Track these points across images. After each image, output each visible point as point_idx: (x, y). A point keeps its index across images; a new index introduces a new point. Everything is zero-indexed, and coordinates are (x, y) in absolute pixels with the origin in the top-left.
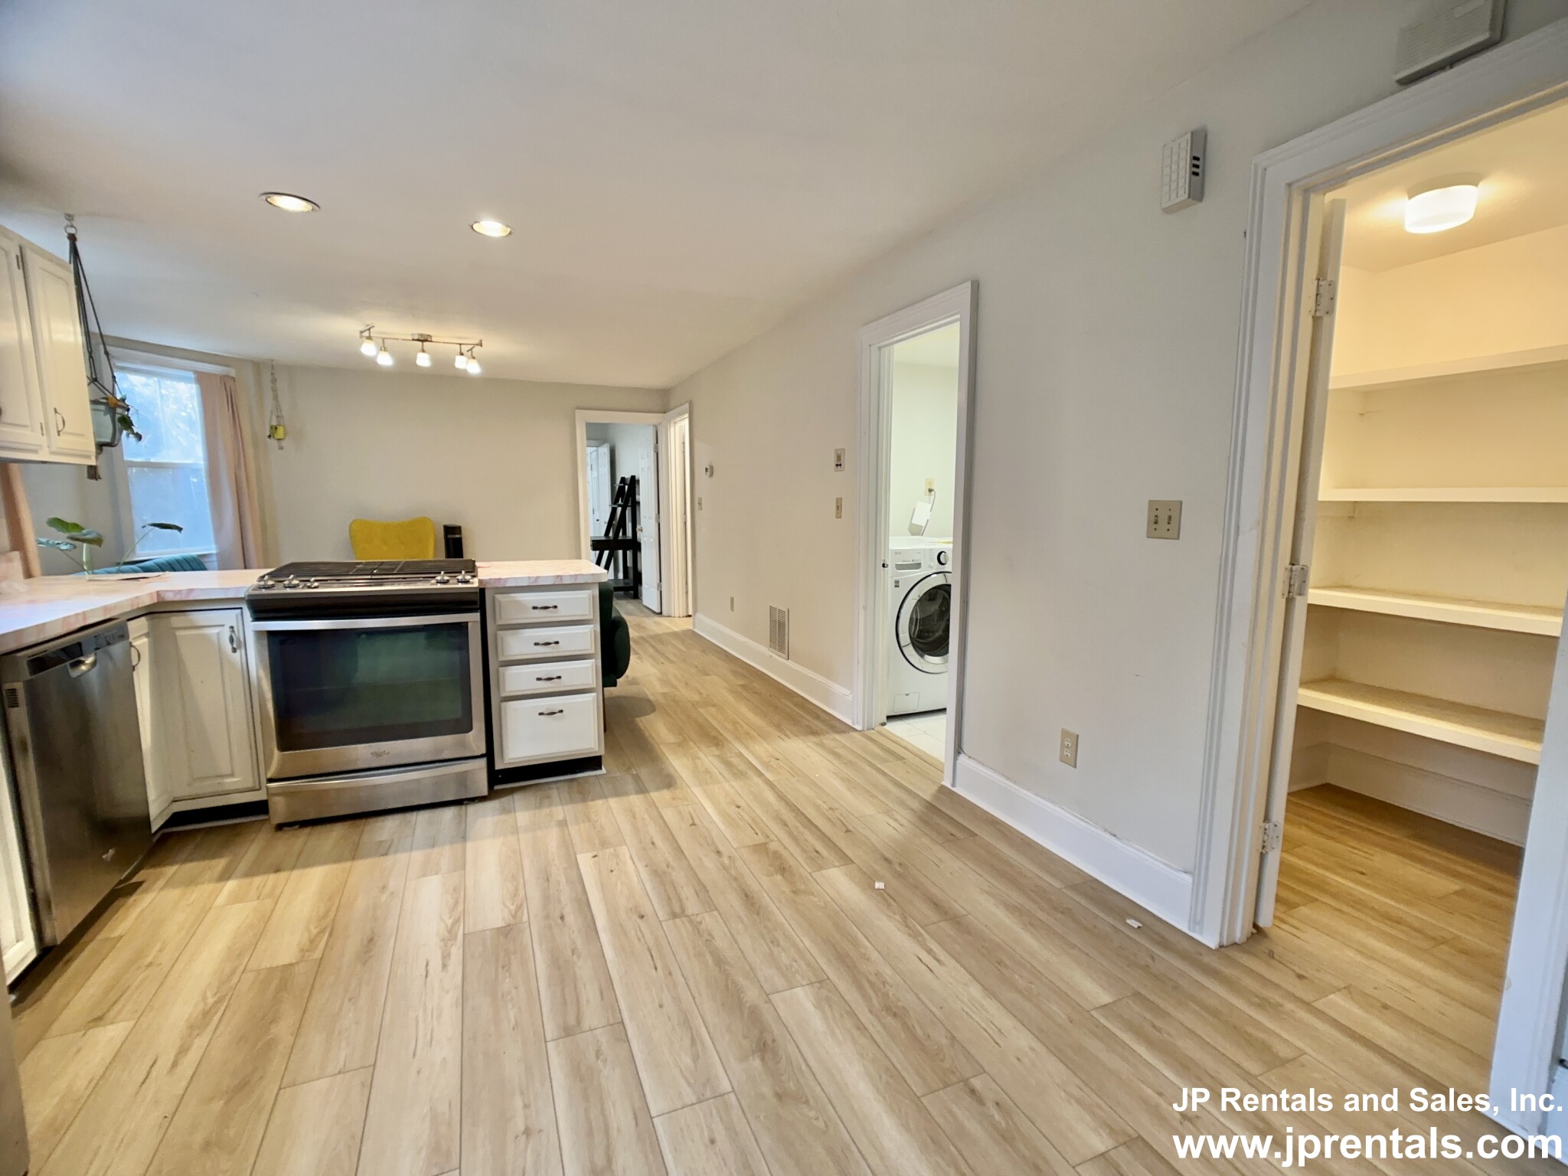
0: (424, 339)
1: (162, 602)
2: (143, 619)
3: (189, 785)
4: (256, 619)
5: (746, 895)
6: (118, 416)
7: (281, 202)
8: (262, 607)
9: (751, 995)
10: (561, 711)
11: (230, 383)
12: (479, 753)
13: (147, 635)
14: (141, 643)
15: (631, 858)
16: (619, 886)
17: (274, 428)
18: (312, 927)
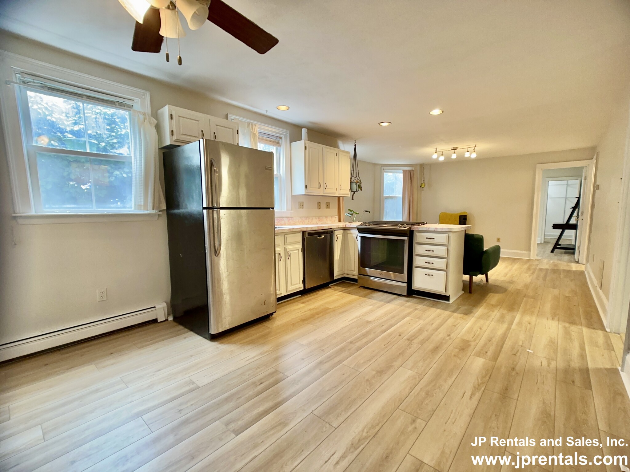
0: (455, 149)
1: (346, 227)
2: (342, 230)
3: (347, 271)
4: (360, 233)
5: (437, 348)
6: (358, 185)
7: (383, 124)
8: (360, 230)
10: (432, 275)
11: (412, 172)
12: (405, 282)
13: (342, 234)
14: (340, 237)
16: (406, 327)
17: (422, 184)
18: (362, 314)
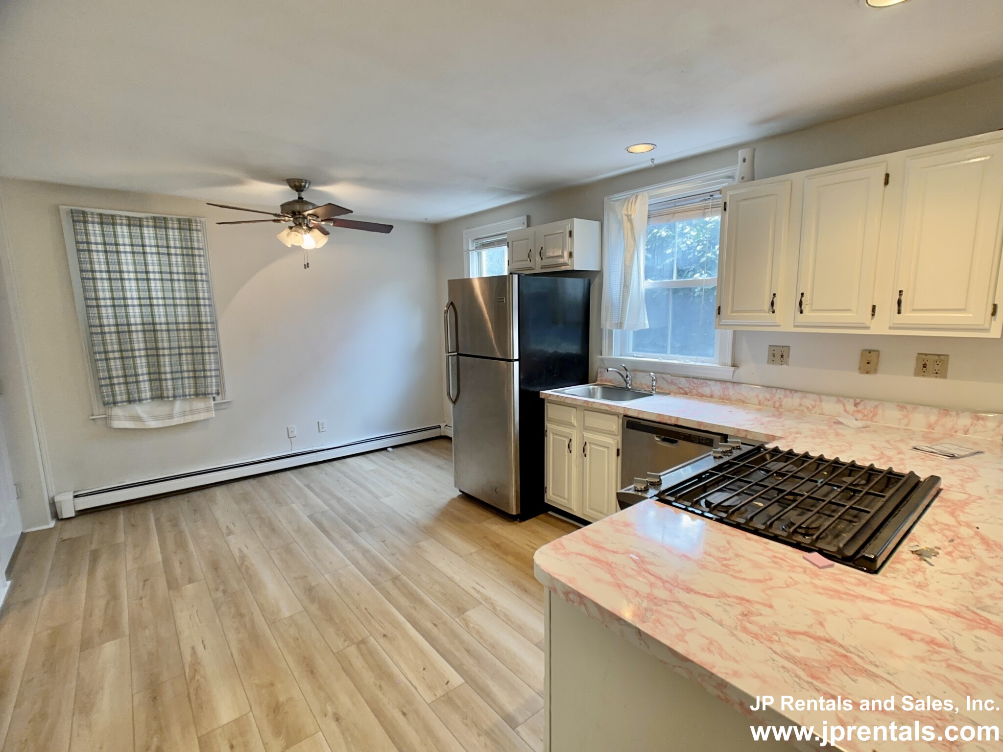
5: (312, 672)
9: (313, 608)
15: (416, 689)
16: (412, 657)
